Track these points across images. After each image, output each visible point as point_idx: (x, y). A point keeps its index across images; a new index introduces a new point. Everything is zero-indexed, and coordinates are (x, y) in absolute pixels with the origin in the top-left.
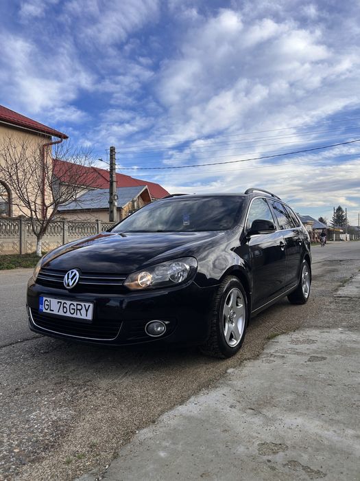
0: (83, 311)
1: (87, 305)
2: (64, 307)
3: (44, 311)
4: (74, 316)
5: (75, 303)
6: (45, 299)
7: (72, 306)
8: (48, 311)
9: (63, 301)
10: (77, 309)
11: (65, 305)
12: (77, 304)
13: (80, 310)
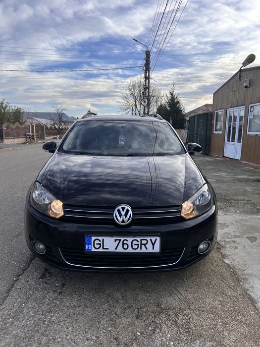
0: (149, 245)
1: (153, 239)
2: (123, 244)
3: (93, 250)
4: (138, 250)
5: (139, 239)
6: (93, 238)
7: (135, 242)
8: (101, 250)
9: (122, 239)
10: (141, 244)
11: (125, 242)
12: (141, 240)
13: (145, 245)
